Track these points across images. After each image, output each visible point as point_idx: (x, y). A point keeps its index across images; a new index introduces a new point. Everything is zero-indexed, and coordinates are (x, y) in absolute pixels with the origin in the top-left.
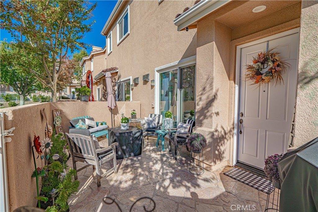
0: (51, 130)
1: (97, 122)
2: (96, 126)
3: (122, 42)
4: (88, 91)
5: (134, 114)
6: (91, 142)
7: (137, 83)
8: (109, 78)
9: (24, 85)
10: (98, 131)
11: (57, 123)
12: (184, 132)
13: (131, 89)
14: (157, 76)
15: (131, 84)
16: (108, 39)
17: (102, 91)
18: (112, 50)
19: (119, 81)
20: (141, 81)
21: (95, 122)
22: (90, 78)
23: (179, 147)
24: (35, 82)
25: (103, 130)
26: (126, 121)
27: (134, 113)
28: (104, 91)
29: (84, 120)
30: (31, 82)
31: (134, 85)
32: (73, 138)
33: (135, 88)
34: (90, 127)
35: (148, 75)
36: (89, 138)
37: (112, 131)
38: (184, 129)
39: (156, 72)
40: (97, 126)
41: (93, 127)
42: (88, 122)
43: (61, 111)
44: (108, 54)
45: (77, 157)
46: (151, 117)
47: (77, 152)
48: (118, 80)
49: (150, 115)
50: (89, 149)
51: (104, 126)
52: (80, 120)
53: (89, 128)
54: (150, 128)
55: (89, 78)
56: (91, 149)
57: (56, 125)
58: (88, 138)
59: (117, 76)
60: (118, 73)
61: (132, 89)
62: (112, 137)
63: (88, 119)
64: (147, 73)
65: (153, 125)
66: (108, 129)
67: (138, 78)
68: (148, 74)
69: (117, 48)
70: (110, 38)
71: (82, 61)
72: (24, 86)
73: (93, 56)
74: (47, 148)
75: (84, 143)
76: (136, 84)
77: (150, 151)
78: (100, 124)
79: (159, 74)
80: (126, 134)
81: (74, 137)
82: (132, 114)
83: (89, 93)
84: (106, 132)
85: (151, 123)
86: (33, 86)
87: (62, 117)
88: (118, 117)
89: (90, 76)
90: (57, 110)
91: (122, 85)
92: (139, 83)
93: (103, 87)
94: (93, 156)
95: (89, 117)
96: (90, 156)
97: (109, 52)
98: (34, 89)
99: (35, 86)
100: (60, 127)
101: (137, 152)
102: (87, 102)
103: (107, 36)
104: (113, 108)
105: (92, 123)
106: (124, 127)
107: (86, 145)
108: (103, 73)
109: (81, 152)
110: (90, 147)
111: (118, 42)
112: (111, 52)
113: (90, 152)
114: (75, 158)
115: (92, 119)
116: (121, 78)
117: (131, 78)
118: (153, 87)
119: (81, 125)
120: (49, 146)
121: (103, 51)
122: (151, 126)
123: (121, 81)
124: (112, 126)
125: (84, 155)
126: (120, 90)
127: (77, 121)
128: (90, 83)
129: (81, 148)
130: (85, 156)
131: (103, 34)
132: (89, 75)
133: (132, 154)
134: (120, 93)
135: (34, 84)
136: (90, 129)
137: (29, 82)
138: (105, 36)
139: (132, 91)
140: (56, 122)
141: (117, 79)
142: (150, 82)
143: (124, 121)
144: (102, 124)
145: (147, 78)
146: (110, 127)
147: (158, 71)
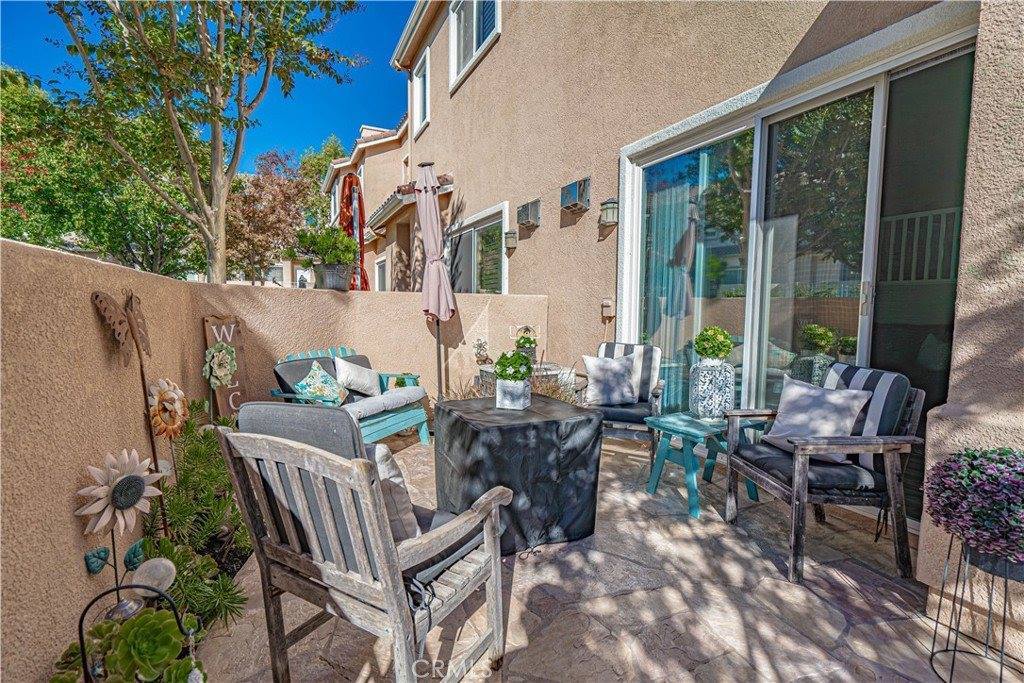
0: (178, 406)
1: (384, 372)
2: (376, 390)
3: (468, 76)
4: (347, 249)
5: (527, 345)
6: (366, 501)
7: (532, 221)
8: (430, 193)
9: (151, 253)
10: (385, 412)
11: (219, 372)
12: (836, 431)
13: (504, 250)
14: (633, 179)
15: (506, 228)
16: (417, 81)
17: (394, 265)
18: (428, 119)
19: (455, 227)
20: (549, 216)
21: (374, 372)
22: (355, 204)
23: (761, 501)
24: (186, 245)
25: (408, 406)
26: (523, 369)
27: (528, 340)
28: (403, 269)
29: (329, 365)
30: (173, 245)
31: (517, 235)
32: (257, 460)
33: (521, 245)
34: (354, 394)
35: (583, 185)
36: (356, 470)
37: (455, 414)
38: (834, 417)
39: (628, 162)
40: (383, 389)
41: (365, 396)
42: (346, 372)
43: (237, 323)
44: (415, 135)
45: (283, 566)
46: (610, 352)
47: (284, 540)
48: (453, 223)
49: (604, 346)
50: (355, 537)
51: (409, 393)
52: (315, 364)
53: (349, 400)
54: (613, 406)
55: (351, 204)
56: (365, 540)
57: (213, 380)
58: (347, 471)
59: (450, 210)
60: (454, 198)
61: (511, 251)
62: (457, 444)
63: (346, 359)
64: (577, 177)
65: (626, 390)
66: (422, 402)
67: (536, 203)
68: (585, 181)
69: (450, 102)
70: (424, 76)
71: (330, 174)
72: (152, 257)
73: (363, 153)
74: (122, 509)
75: (324, 496)
76: (527, 229)
77: (631, 515)
78: (393, 381)
79: (639, 172)
80: (532, 434)
81: (265, 455)
82: (520, 346)
83: (351, 256)
84: (420, 415)
85: (619, 384)
86: (180, 257)
87: (241, 349)
88: (460, 355)
89: (356, 195)
90: (220, 319)
91: (470, 239)
92: (541, 222)
93: (399, 255)
94: (378, 586)
95: (349, 354)
96: (356, 577)
97: (417, 125)
98: (184, 269)
99: (186, 256)
100: (233, 390)
101: (579, 522)
102: (344, 291)
103: (411, 73)
104: (444, 317)
105: (365, 379)
106: (514, 397)
107: (336, 511)
108: (399, 197)
109: (306, 548)
110: (362, 526)
111: (454, 79)
112: (428, 125)
113: (360, 558)
114: (276, 571)
115: (362, 361)
116: (466, 211)
117: (505, 207)
118: (606, 230)
119: (319, 384)
120: (138, 495)
121: (396, 137)
122: (616, 397)
123: (465, 224)
124: (440, 392)
125: (321, 565)
126: (460, 259)
127: (303, 367)
128: (356, 224)
129: (304, 525)
130: (331, 571)
131: (397, 64)
132: (351, 191)
133: (556, 532)
134: (460, 270)
135: (183, 252)
136: (353, 401)
137: (168, 245)
138: (405, 72)
139: (509, 256)
140: (215, 367)
141: (448, 222)
142: (594, 210)
143: (510, 371)
144: (401, 383)
145: (581, 196)
146: (433, 394)
147: (635, 159)
